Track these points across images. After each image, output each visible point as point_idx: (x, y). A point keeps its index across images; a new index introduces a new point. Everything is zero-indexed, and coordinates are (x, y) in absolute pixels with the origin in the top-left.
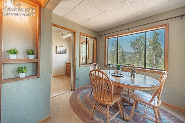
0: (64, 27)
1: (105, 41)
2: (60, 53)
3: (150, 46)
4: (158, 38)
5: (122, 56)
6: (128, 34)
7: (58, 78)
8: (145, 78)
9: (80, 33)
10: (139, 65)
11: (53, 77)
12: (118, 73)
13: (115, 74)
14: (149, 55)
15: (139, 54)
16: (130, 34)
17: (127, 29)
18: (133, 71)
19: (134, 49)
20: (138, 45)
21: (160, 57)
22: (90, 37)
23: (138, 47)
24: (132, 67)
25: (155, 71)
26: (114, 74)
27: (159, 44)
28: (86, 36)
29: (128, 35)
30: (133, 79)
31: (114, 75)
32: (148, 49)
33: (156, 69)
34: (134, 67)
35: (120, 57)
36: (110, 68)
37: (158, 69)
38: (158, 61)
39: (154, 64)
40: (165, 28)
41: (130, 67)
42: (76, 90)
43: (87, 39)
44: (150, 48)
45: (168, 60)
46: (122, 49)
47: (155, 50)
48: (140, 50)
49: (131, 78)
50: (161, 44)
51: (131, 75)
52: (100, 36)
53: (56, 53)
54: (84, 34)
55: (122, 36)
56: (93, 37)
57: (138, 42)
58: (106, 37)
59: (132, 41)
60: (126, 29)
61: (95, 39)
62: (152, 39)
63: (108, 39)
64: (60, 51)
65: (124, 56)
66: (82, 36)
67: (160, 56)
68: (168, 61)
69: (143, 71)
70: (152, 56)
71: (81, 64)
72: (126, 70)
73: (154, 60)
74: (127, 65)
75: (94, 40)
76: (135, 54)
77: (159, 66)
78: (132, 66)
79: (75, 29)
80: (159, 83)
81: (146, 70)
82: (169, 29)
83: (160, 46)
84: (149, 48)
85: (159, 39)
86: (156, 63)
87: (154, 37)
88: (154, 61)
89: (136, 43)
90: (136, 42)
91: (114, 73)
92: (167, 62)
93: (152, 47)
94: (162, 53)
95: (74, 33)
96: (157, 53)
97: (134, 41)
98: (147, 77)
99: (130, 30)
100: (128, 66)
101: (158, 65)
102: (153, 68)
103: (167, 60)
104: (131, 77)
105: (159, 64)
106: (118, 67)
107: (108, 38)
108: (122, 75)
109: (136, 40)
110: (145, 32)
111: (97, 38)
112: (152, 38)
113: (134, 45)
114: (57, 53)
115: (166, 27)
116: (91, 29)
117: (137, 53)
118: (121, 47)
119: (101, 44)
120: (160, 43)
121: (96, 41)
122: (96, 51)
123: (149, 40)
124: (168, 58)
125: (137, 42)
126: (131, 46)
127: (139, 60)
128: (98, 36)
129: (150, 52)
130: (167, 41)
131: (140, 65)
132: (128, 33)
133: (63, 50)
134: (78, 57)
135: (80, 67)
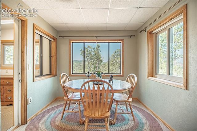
1: (70, 44)
6: (96, 42)
9: (34, 24)
16: (97, 42)
36: (88, 76)
56: (51, 36)
58: (70, 41)
60: (95, 36)
61: (54, 39)
71: (36, 77)
75: (52, 40)
82: (124, 43)
95: (22, 20)
99: (98, 38)
104: (110, 82)
110: (109, 43)
111: (56, 39)
121: (55, 43)
128: (60, 37)
134: (31, 65)
135: (34, 81)
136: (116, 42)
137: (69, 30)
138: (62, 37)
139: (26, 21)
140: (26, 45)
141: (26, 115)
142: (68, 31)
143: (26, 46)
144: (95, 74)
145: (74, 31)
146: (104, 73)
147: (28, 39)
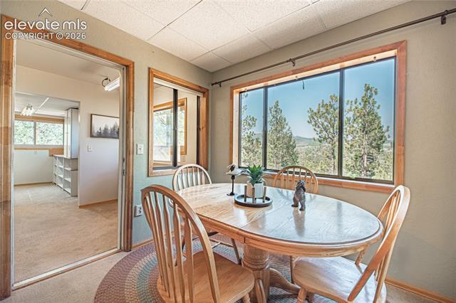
0: (85, 45)
2: (104, 135)
3: (355, 120)
4: (374, 103)
5: (288, 148)
6: (293, 77)
7: (94, 210)
8: (339, 206)
9: (149, 68)
10: (328, 170)
11: (80, 207)
12: (253, 193)
13: (244, 197)
14: (352, 145)
15: (329, 140)
17: (290, 60)
18: (300, 188)
19: (318, 130)
20: (326, 118)
21: (379, 149)
22: (187, 87)
23: (326, 124)
24: (303, 174)
25: (367, 186)
26: (242, 196)
27: (376, 116)
28: (172, 82)
29: (295, 81)
30: (300, 212)
31: (242, 201)
32: (352, 129)
33: (368, 178)
34: (309, 174)
35: (285, 150)
36: (233, 177)
37: (373, 178)
38: (372, 159)
39: (365, 165)
40: (394, 57)
41: (297, 173)
42: (133, 250)
43: (175, 91)
44: (355, 125)
45: (404, 151)
46: (287, 128)
47: (366, 133)
48: (332, 131)
49: (293, 209)
50: (380, 117)
51: (294, 199)
52: (218, 85)
53: (92, 136)
54: (165, 74)
55: (277, 85)
56: (194, 87)
57: (327, 110)
58: (233, 88)
59: (313, 109)
60: (287, 62)
61: (204, 93)
62: (360, 104)
63: (241, 93)
64: (103, 129)
65: (295, 147)
66: (156, 80)
67: (378, 147)
68: (404, 154)
69: (334, 185)
70: (359, 147)
71: (154, 169)
72: (288, 183)
73: (365, 157)
74: (290, 167)
75: (201, 95)
76: (320, 141)
77: (375, 170)
78: (303, 171)
79: (128, 55)
80: (382, 228)
81: (341, 183)
82: (406, 56)
83: (379, 123)
84: (353, 126)
85: (376, 105)
86: (368, 164)
87: (365, 99)
88: (366, 160)
89: (320, 113)
90: (322, 109)
91: (243, 193)
92: (402, 157)
93: (360, 125)
94: (384, 139)
95: (127, 66)
96: (371, 139)
97: (317, 107)
98: (344, 204)
99: (299, 64)
100: (291, 170)
101: (373, 168)
102: (363, 176)
103: (402, 152)
104: (295, 206)
105: (375, 166)
106: (255, 176)
107: (238, 90)
108: (268, 199)
109: (322, 106)
110: (341, 70)
111: (208, 90)
112: (359, 100)
113: (316, 119)
114: (95, 135)
115: (400, 51)
116: (188, 60)
117: (325, 138)
118: (287, 124)
119: (221, 108)
120: (379, 115)
121: (205, 99)
122: (206, 129)
123: (353, 108)
124: (404, 146)
125: (324, 111)
126: (309, 122)
127: (328, 157)
128: (213, 85)
129: (354, 137)
130: (404, 94)
131: (332, 169)
132: (295, 72)
133: (112, 127)
134: (143, 146)
135: (148, 176)
136: (371, 58)
137: (230, 64)
138: (216, 83)
139: (132, 66)
140: (132, 109)
141: (129, 236)
142: (230, 67)
143: (131, 112)
144: (285, 172)
145: (242, 62)
146: (314, 172)
147: (135, 97)
